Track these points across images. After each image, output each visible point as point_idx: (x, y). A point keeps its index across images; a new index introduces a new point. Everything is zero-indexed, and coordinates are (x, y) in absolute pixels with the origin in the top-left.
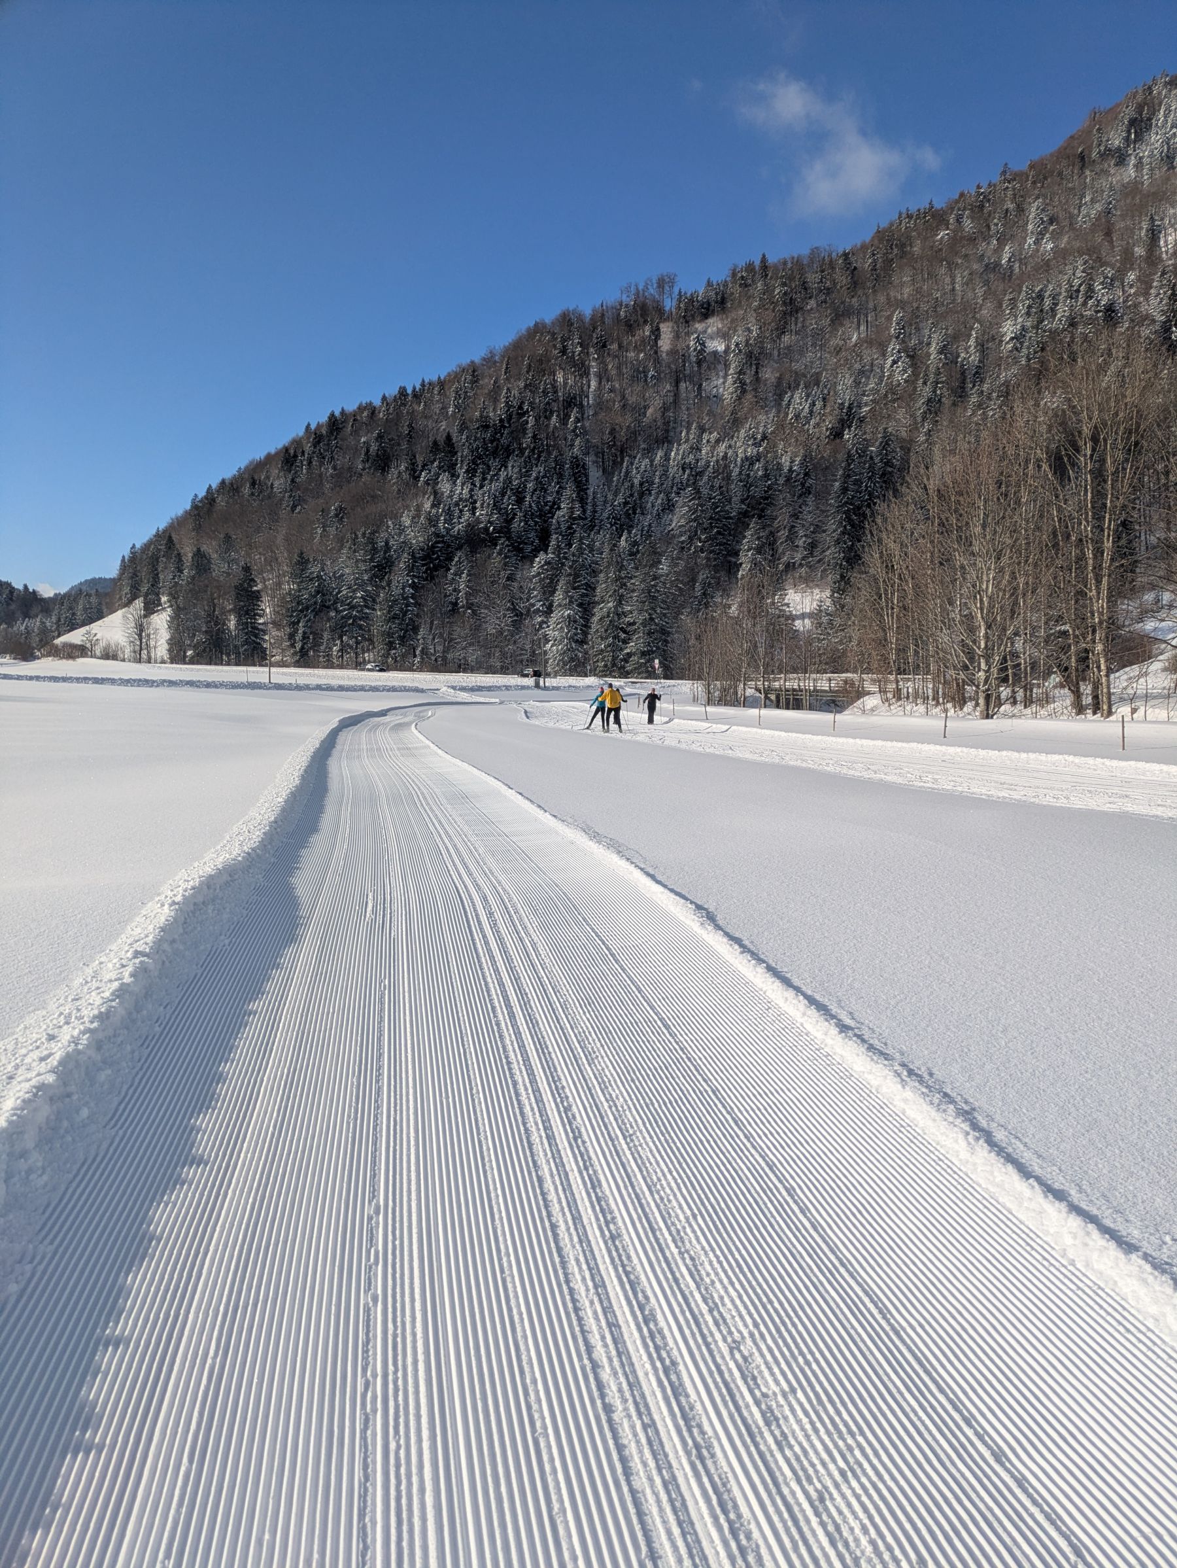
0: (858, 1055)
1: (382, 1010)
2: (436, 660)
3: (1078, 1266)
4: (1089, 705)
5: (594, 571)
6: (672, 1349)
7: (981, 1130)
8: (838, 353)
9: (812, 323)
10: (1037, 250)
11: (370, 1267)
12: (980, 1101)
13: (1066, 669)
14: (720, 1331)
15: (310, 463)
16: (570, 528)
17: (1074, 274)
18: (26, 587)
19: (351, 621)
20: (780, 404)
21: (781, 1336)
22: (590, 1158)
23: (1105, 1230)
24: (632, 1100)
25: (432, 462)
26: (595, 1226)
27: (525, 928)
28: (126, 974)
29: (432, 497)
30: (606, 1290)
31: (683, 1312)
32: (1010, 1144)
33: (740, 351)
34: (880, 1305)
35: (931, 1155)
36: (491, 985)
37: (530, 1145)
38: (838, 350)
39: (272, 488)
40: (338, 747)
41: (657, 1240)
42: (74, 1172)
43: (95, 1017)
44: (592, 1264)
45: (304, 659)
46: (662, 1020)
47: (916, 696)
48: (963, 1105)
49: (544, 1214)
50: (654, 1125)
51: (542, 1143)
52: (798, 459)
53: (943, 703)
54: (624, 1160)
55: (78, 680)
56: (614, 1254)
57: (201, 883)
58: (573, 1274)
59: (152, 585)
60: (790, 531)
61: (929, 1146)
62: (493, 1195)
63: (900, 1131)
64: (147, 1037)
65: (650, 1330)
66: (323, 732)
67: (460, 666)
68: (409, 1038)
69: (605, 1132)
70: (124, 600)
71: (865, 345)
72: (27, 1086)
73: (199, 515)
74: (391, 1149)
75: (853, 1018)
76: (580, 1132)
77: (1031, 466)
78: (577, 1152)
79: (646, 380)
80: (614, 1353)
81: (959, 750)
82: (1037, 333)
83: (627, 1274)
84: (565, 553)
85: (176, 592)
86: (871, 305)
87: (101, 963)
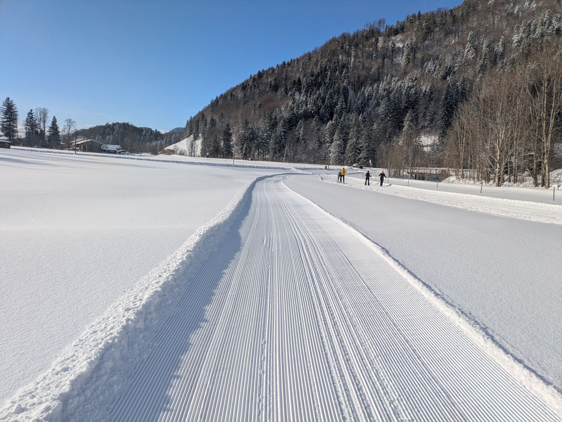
0: (442, 304)
1: (268, 276)
2: (291, 159)
3: (527, 388)
4: (540, 183)
5: (349, 128)
6: (368, 401)
7: (490, 335)
8: (446, 47)
9: (437, 36)
10: (529, 7)
11: (262, 361)
12: (490, 325)
13: (532, 169)
14: (386, 397)
15: (251, 88)
16: (341, 112)
17: (544, 16)
18: (156, 130)
19: (262, 144)
20: (423, 67)
21: (409, 401)
22: (340, 332)
23: (538, 376)
24: (356, 313)
25: (293, 88)
26: (341, 355)
27: (319, 251)
28: (184, 257)
29: (292, 100)
30: (345, 378)
31: (372, 388)
32: (501, 341)
33: (408, 47)
34: (447, 394)
35: (469, 343)
36: (306, 270)
37: (319, 326)
38: (446, 46)
39: (238, 97)
40: (256, 187)
41: (364, 363)
42: (166, 321)
43: (174, 270)
44: (340, 368)
45: (245, 157)
46: (367, 286)
47: (470, 177)
48: (483, 326)
49: (323, 349)
50: (364, 323)
51: (323, 325)
52: (428, 87)
53: (481, 180)
54: (352, 334)
55: (171, 162)
56: (348, 366)
57: (209, 229)
58: (333, 371)
59: (197, 130)
60: (424, 114)
61: (469, 339)
62: (305, 341)
63: (457, 333)
64: (190, 279)
65: (360, 393)
66: (251, 182)
67: (299, 161)
68: (277, 286)
69: (346, 324)
70: (187, 135)
71: (457, 44)
72: (152, 291)
73: (213, 106)
74: (270, 323)
75: (440, 291)
76: (336, 323)
77: (522, 91)
78: (335, 330)
79: (372, 58)
80: (347, 399)
81: (486, 198)
82: (527, 40)
83: (352, 373)
84: (339, 121)
85: (204, 133)
86: (460, 29)
87: (176, 253)
